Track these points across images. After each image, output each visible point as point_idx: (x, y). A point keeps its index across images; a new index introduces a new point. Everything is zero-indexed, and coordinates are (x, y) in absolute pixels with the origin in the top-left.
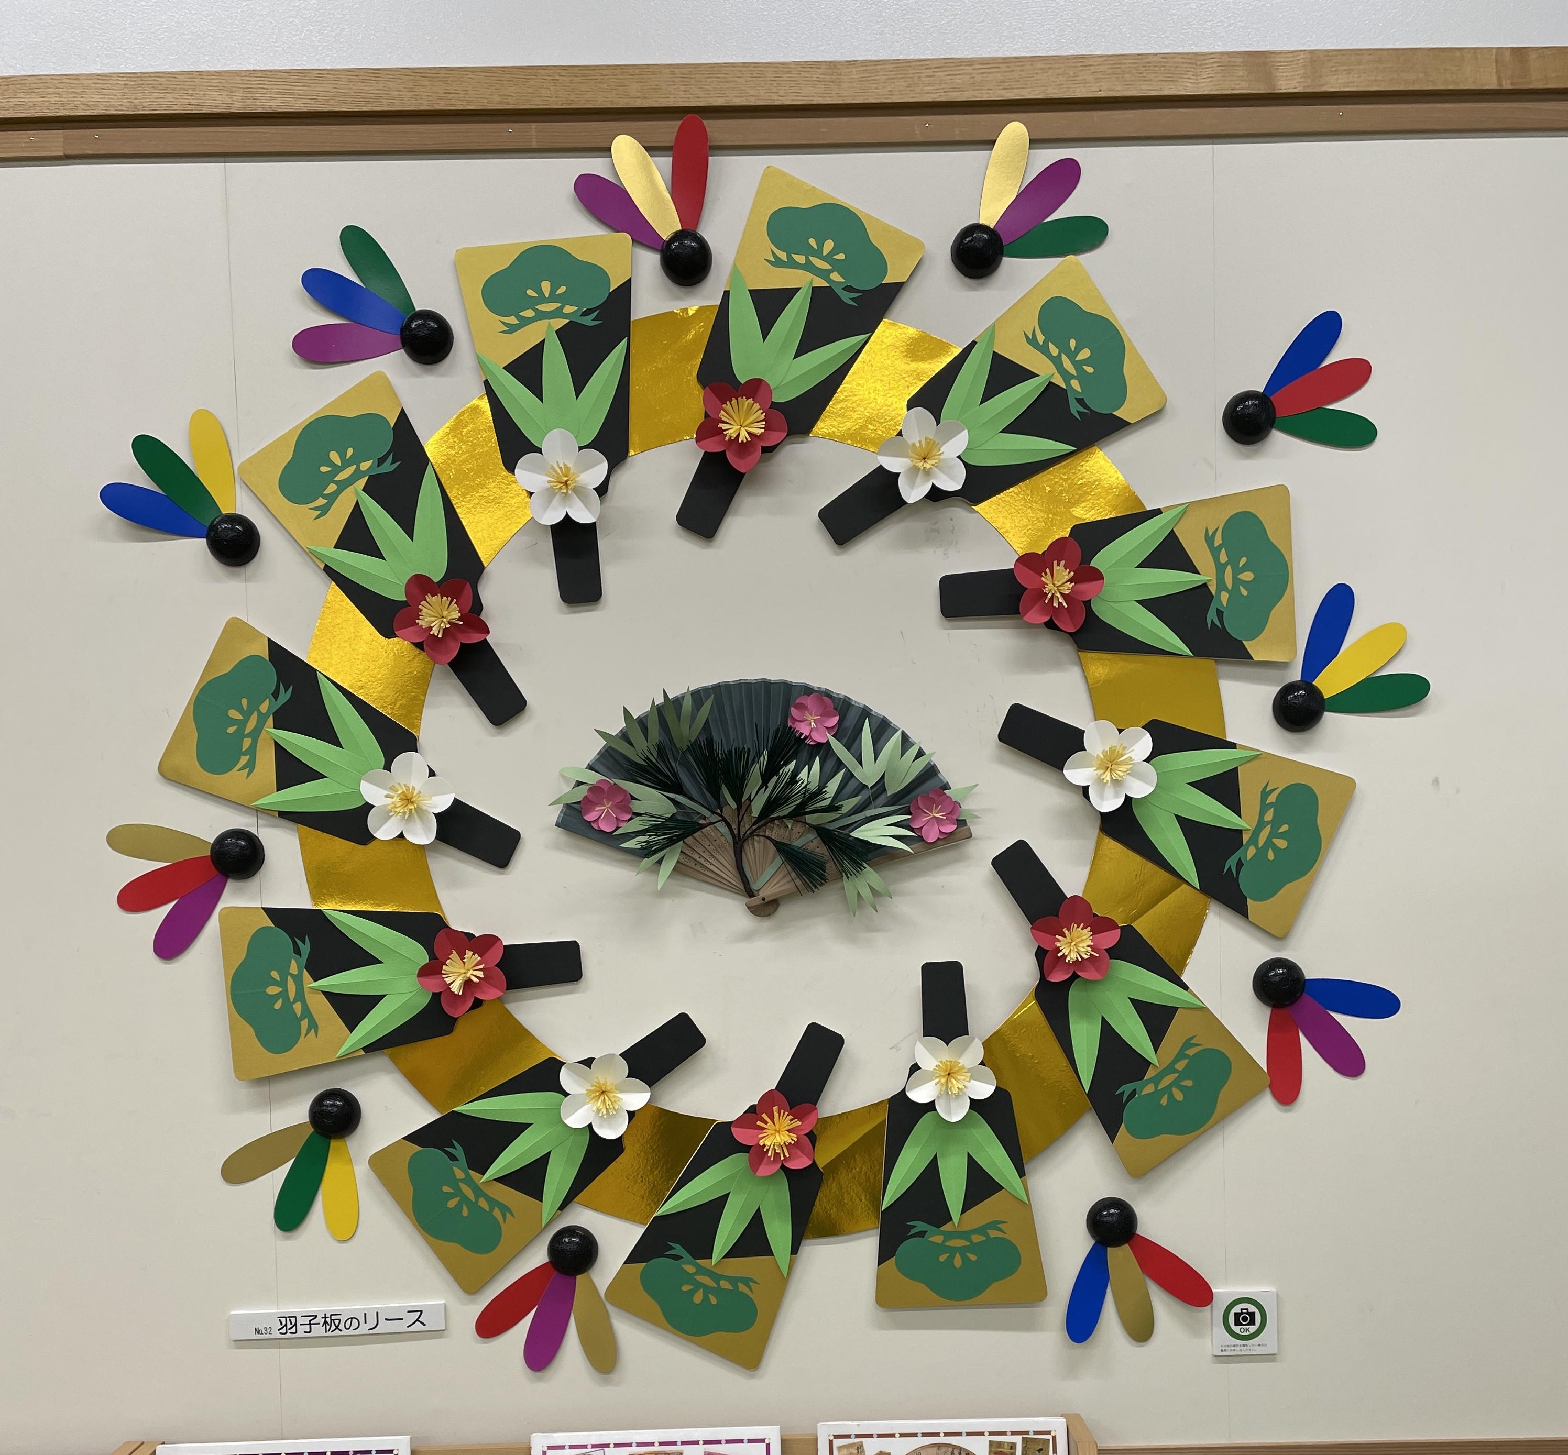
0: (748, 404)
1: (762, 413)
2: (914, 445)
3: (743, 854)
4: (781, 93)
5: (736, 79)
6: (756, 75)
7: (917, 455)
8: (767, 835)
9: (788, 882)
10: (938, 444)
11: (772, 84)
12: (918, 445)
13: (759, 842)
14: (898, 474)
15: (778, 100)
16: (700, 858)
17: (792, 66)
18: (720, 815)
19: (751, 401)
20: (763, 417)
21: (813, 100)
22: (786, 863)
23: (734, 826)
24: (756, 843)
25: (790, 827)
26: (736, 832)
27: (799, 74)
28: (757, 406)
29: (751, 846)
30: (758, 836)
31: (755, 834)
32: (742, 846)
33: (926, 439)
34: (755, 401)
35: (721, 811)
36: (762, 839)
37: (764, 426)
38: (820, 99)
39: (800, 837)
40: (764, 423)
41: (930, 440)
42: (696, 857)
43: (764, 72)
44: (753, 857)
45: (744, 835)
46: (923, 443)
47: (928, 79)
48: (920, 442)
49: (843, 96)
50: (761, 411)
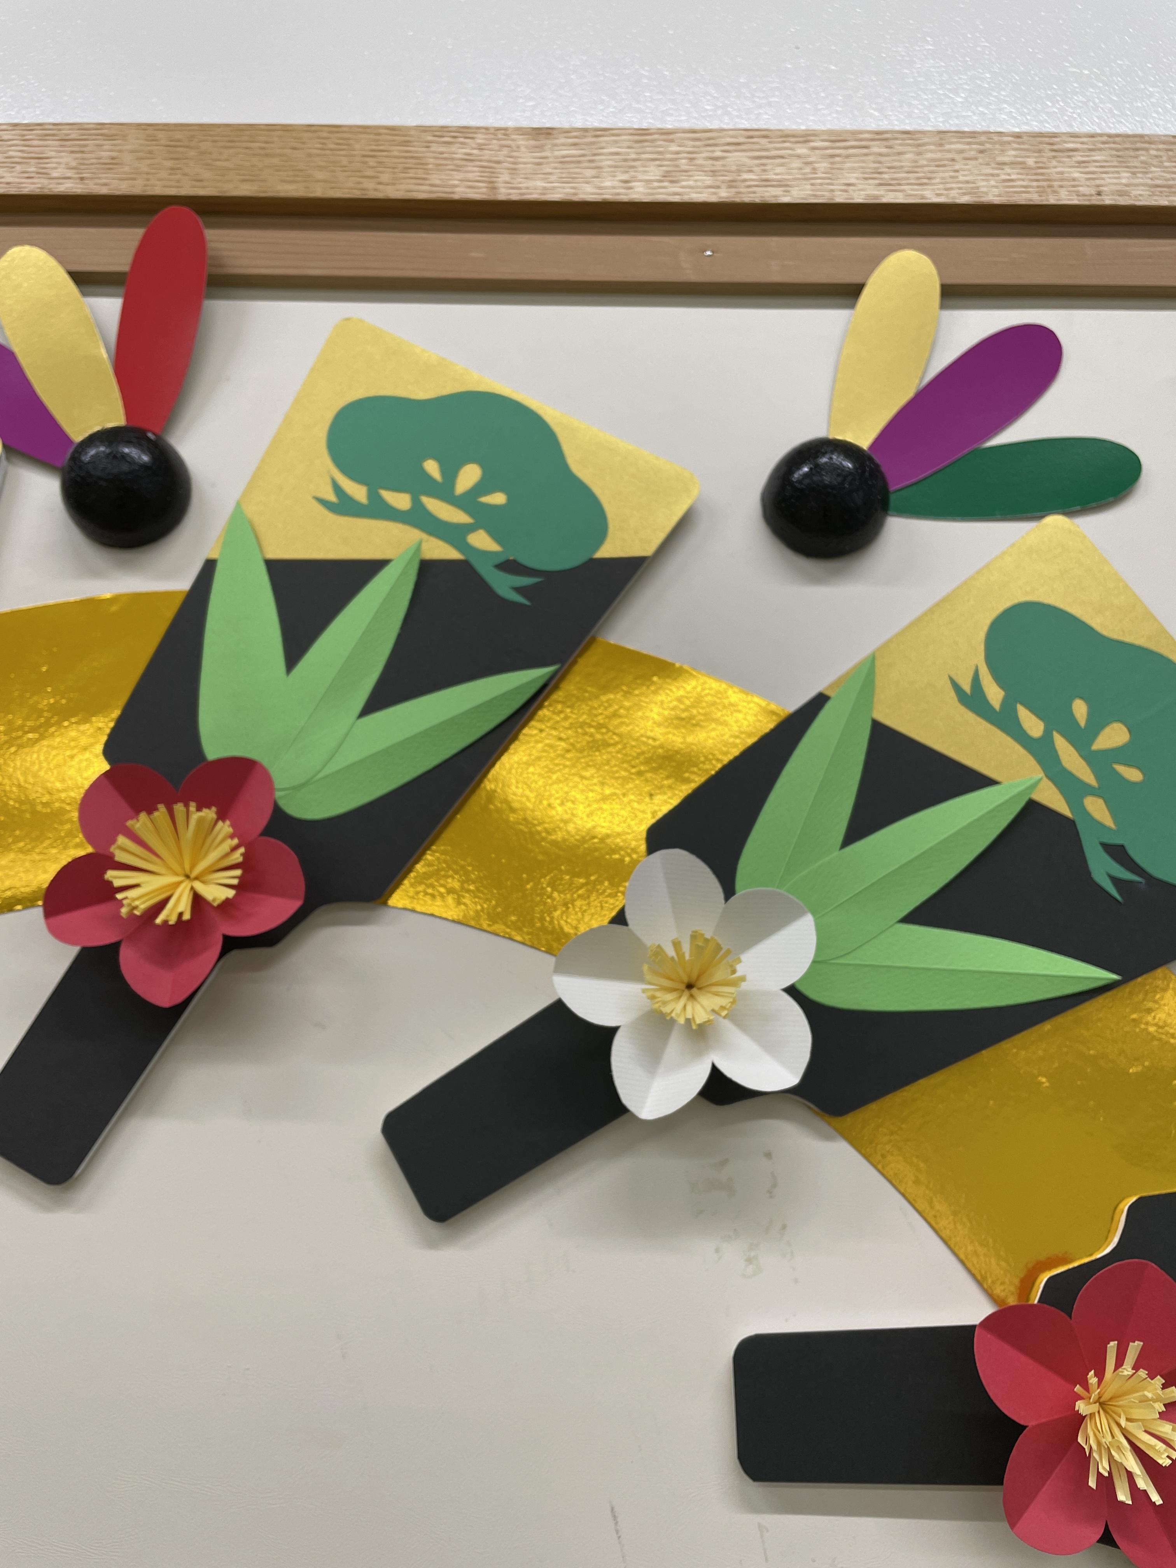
0: (200, 821)
1: (234, 849)
2: (659, 951)
4: (385, 178)
5: (288, 151)
6: (333, 146)
7: (669, 978)
10: (729, 952)
11: (366, 163)
12: (671, 952)
14: (611, 1032)
15: (375, 190)
17: (413, 133)
19: (210, 814)
20: (237, 857)
21: (453, 193)
27: (428, 147)
28: (225, 828)
33: (694, 936)
34: (222, 816)
37: (235, 882)
38: (468, 190)
40: (238, 872)
41: (707, 941)
43: (351, 142)
46: (686, 948)
47: (711, 162)
48: (677, 945)
49: (520, 188)
50: (236, 841)
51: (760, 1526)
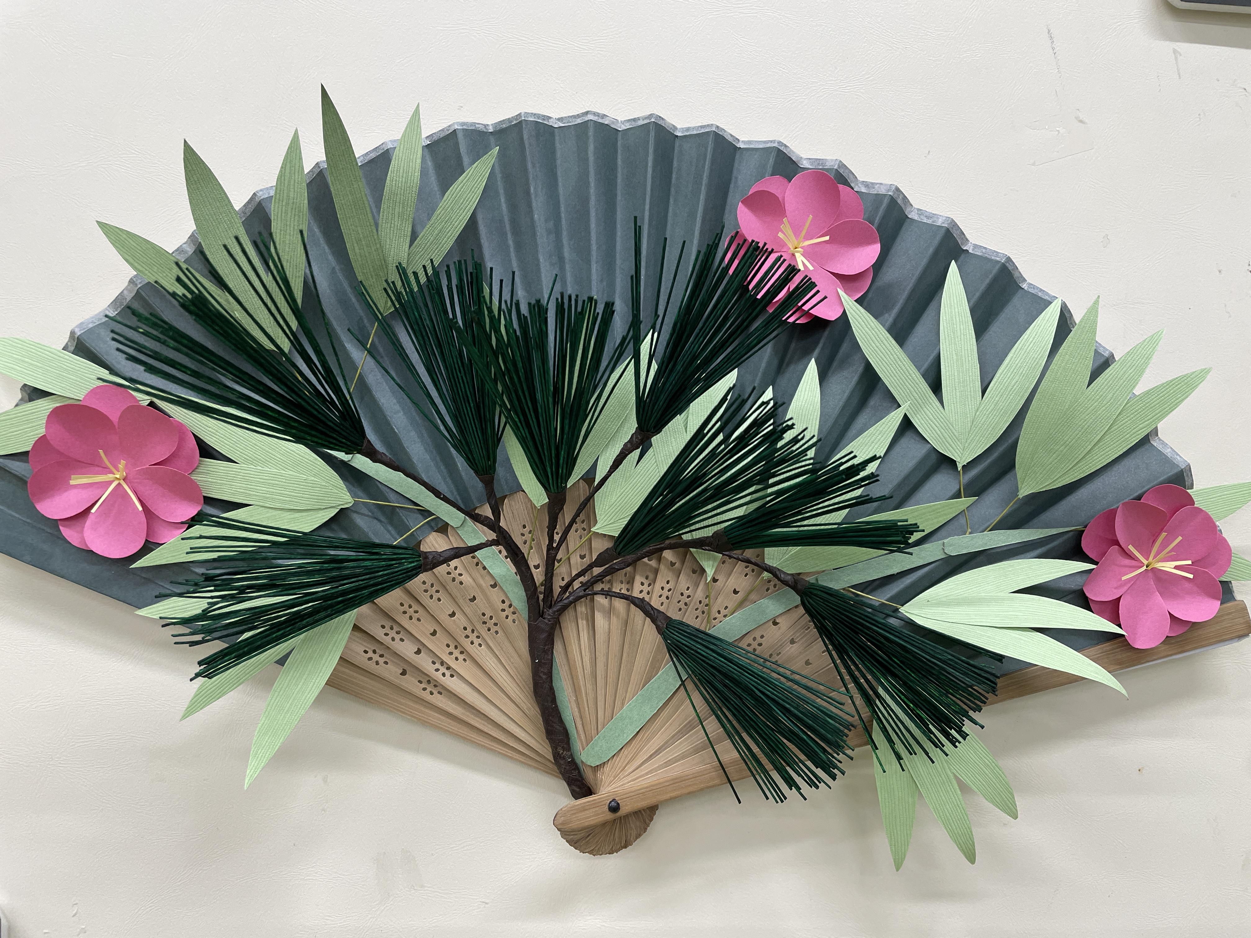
3: (558, 648)
8: (636, 594)
9: (696, 750)
13: (609, 612)
16: (418, 652)
18: (494, 525)
22: (690, 686)
23: (535, 559)
24: (599, 616)
25: (710, 572)
26: (538, 576)
29: (582, 624)
30: (608, 594)
31: (598, 587)
32: (556, 623)
35: (497, 512)
36: (619, 605)
39: (741, 605)
42: (407, 649)
44: (587, 659)
45: (565, 589)
51: (1175, 51)
